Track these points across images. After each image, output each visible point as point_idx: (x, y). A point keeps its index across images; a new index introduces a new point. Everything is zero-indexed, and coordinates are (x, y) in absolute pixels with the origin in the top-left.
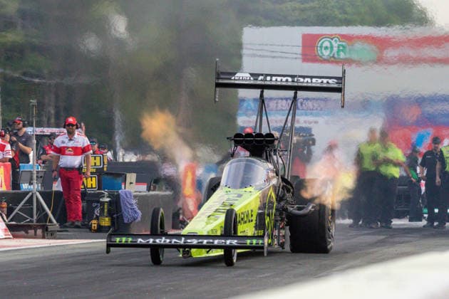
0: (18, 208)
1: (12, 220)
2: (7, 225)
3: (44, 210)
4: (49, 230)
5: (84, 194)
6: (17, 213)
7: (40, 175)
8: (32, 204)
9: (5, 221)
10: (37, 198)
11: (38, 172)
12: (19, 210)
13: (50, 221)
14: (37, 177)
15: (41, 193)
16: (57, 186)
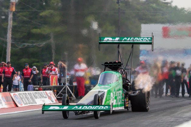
0: (61, 91)
1: (58, 96)
2: (57, 98)
3: (70, 92)
4: (72, 100)
5: (85, 87)
6: (60, 94)
7: (68, 80)
8: (65, 90)
9: (56, 97)
10: (67, 88)
11: (67, 79)
12: (61, 92)
13: (73, 97)
14: (67, 80)
15: (69, 86)
16: (75, 84)
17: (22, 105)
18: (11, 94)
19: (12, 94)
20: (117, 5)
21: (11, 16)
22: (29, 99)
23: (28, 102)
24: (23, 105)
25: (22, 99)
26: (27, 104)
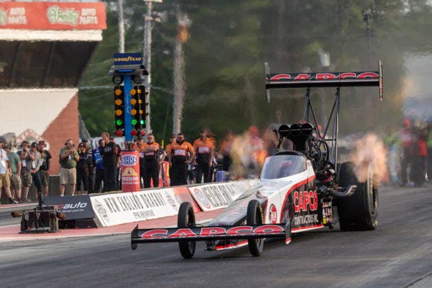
17: (209, 207)
18: (190, 188)
19: (192, 189)
20: (365, 24)
21: (179, 49)
22: (220, 197)
23: (219, 202)
24: (213, 208)
25: (208, 197)
26: (218, 206)
